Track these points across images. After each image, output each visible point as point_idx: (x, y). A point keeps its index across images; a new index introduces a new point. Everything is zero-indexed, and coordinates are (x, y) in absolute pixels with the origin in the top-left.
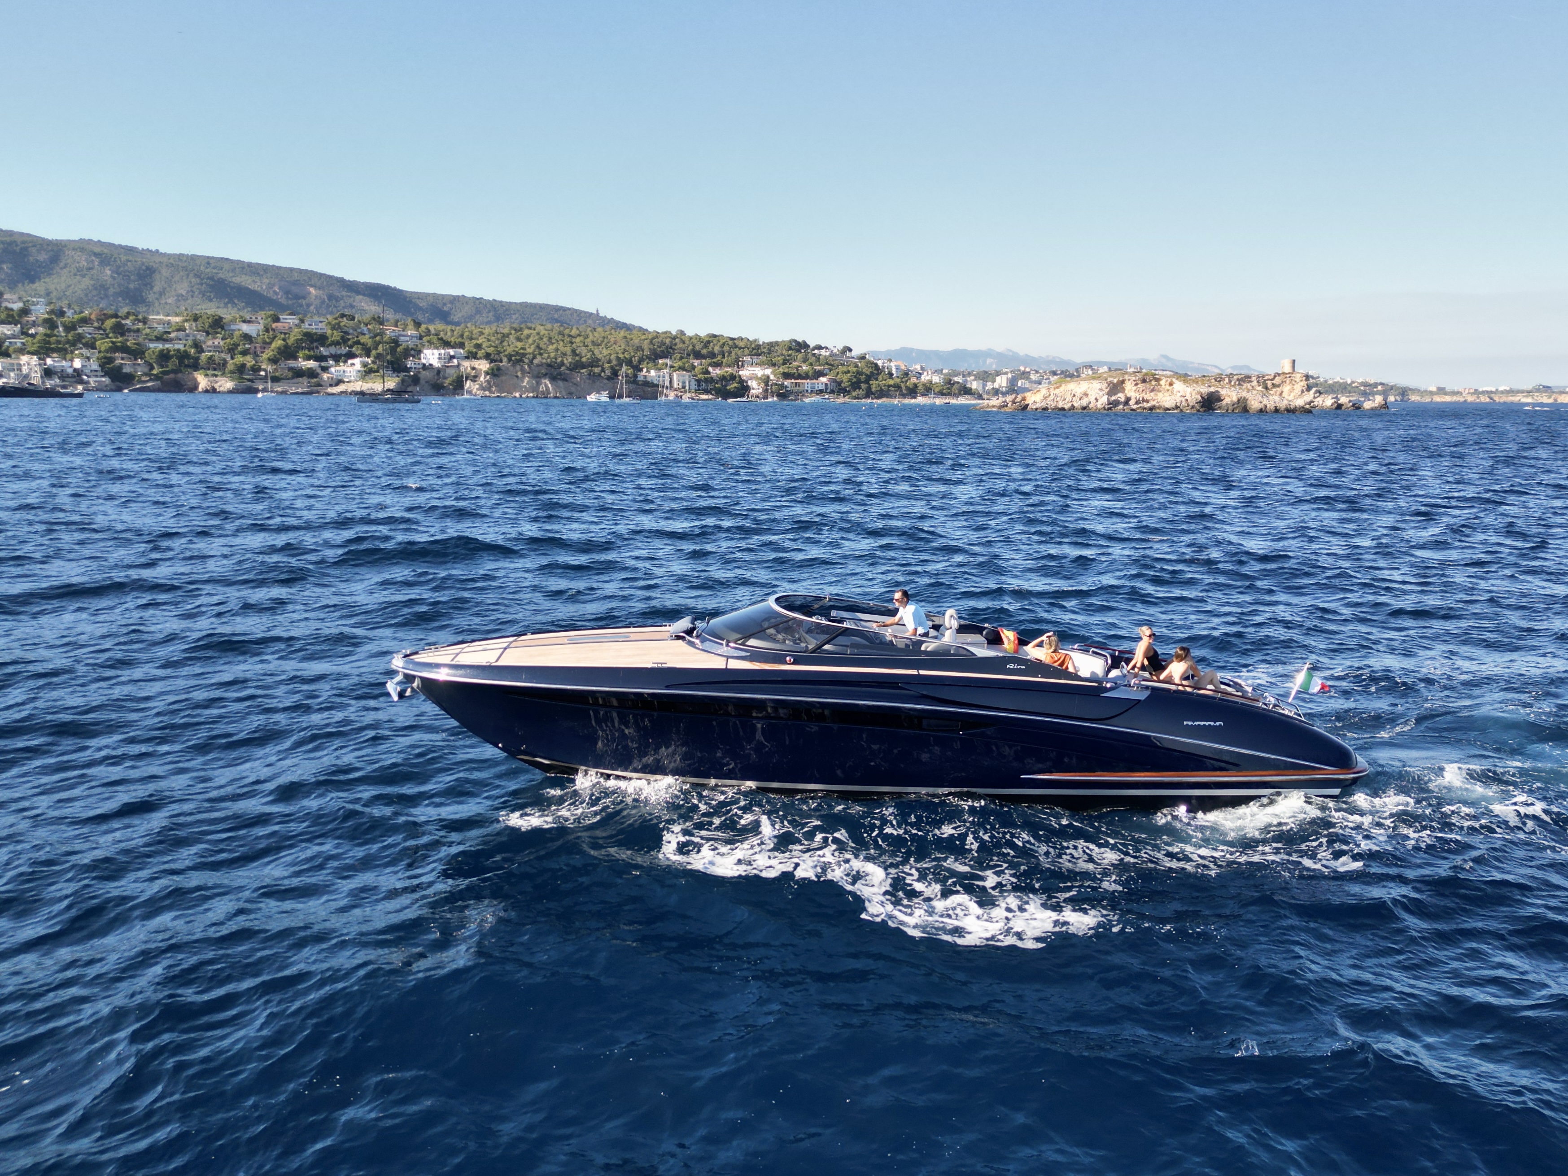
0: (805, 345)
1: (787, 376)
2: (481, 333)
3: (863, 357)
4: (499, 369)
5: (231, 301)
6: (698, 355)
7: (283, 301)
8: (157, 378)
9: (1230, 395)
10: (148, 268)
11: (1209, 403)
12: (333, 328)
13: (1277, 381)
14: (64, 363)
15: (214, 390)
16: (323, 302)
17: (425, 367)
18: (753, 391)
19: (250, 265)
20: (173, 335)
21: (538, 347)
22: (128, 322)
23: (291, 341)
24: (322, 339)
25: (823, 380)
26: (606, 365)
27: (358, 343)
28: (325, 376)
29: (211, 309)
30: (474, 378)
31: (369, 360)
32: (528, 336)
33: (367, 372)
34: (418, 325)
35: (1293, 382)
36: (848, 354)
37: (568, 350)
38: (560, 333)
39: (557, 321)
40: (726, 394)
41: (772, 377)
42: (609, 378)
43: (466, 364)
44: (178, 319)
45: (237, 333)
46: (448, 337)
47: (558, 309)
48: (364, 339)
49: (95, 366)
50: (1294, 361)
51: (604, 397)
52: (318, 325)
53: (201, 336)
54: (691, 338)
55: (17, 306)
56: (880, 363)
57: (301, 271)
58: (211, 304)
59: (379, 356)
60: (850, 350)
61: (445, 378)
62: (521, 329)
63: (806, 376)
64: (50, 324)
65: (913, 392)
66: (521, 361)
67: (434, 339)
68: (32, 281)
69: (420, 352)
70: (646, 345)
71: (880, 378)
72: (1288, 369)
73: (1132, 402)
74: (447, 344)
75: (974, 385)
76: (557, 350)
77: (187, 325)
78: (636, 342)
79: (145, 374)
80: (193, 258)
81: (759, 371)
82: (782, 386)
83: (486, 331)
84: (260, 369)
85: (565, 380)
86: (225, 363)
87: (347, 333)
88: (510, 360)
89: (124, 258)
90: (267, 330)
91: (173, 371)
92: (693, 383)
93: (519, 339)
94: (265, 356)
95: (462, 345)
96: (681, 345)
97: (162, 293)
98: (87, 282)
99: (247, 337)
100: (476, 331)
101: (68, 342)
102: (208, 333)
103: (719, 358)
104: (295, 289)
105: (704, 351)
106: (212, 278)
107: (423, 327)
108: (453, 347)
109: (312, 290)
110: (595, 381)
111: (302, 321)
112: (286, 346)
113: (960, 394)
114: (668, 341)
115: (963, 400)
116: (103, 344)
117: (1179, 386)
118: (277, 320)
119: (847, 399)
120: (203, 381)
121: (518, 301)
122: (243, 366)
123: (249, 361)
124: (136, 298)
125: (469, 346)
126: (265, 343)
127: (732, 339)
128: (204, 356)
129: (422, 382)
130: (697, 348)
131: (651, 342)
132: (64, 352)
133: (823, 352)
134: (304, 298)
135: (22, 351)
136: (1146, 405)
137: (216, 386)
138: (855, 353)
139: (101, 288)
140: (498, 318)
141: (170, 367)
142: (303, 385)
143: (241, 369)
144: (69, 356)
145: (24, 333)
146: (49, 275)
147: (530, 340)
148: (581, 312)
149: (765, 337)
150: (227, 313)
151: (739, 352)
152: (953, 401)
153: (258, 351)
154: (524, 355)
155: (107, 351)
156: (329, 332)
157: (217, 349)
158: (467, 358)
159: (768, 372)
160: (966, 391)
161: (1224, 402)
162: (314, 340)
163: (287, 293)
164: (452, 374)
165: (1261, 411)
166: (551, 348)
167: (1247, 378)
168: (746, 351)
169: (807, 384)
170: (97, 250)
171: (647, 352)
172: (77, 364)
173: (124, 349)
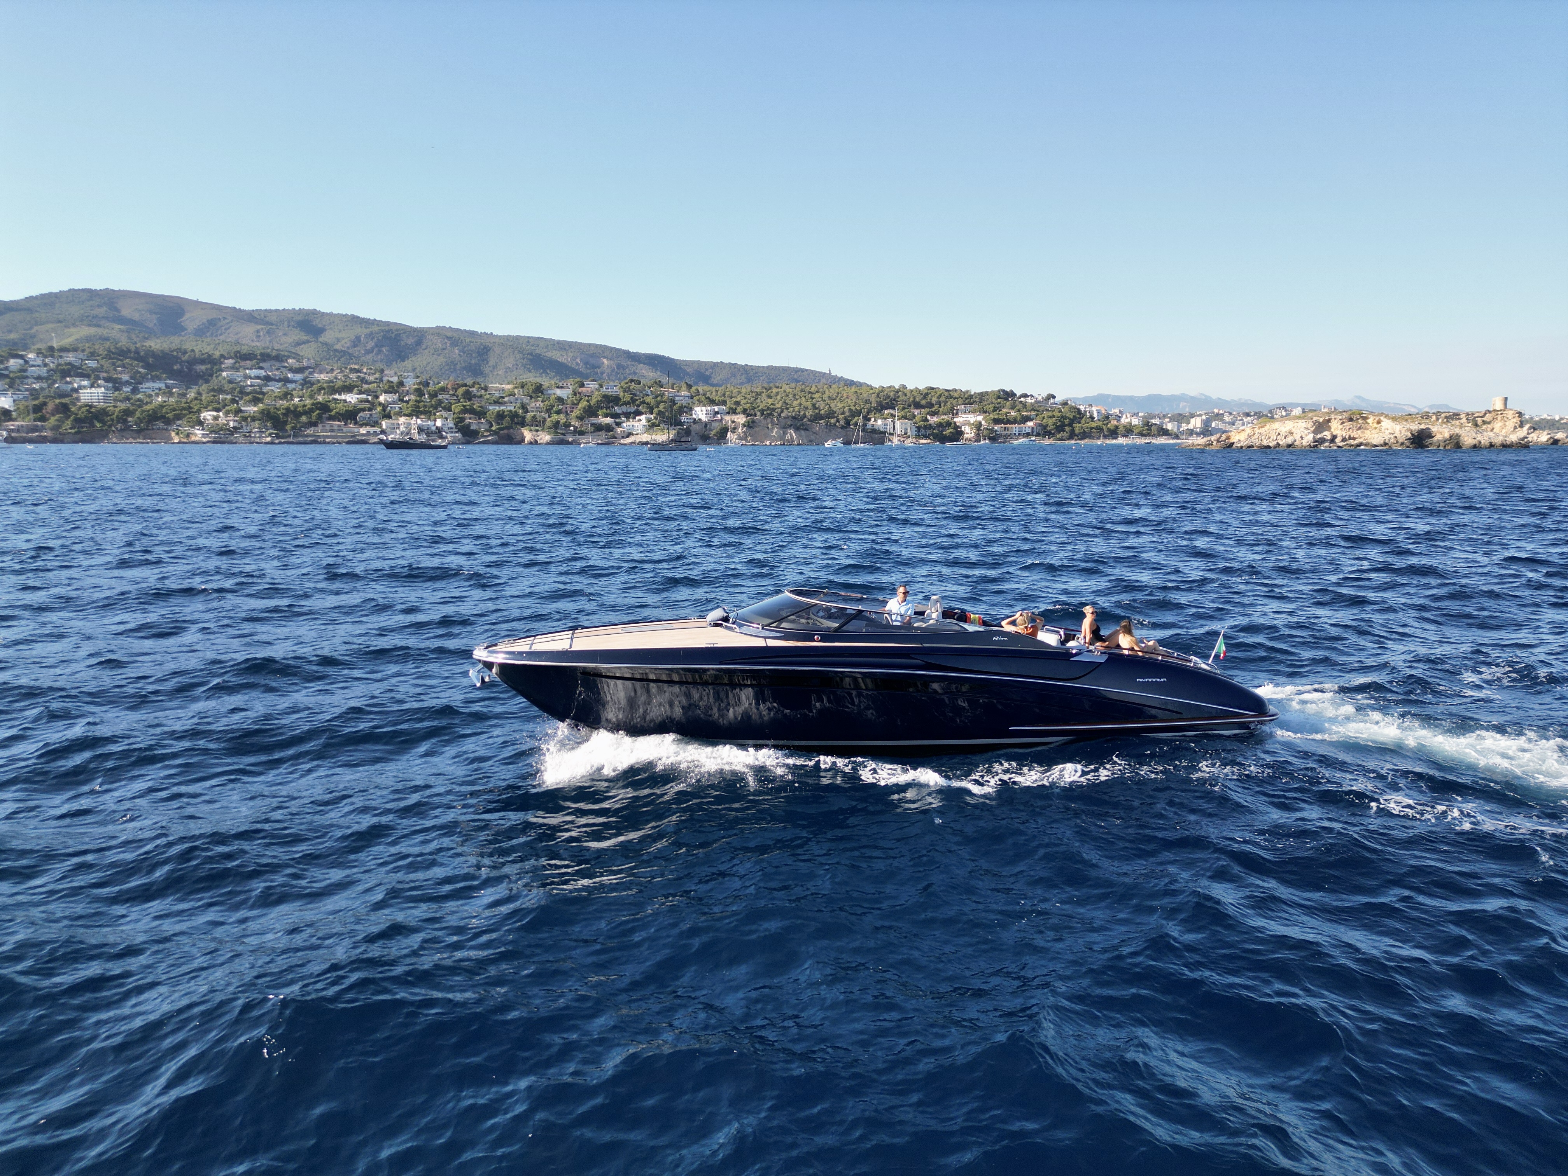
0: (1012, 394)
1: (996, 421)
2: (739, 393)
3: (1065, 404)
4: (753, 422)
5: (545, 372)
6: (918, 406)
7: (583, 370)
8: (495, 433)
9: (1441, 432)
10: (485, 348)
11: (1420, 440)
12: (625, 391)
13: (1488, 418)
14: (429, 423)
15: (536, 442)
16: (613, 370)
17: (695, 421)
18: (966, 436)
19: (559, 342)
20: (506, 399)
21: (785, 402)
22: (474, 389)
23: (592, 403)
24: (616, 400)
25: (1030, 424)
26: (841, 416)
27: (644, 402)
28: (619, 430)
29: (532, 378)
30: (734, 430)
31: (652, 417)
32: (777, 393)
33: (651, 426)
34: (689, 387)
35: (1505, 419)
36: (1052, 401)
37: (809, 404)
38: (802, 391)
39: (797, 381)
40: (943, 439)
41: (983, 423)
42: (842, 427)
43: (728, 418)
44: (509, 387)
45: (553, 397)
46: (713, 397)
47: (797, 370)
48: (648, 399)
49: (451, 425)
50: (1506, 399)
51: (839, 443)
52: (614, 389)
53: (526, 400)
54: (912, 391)
55: (395, 379)
56: (1082, 408)
57: (596, 346)
58: (531, 375)
59: (660, 413)
60: (1054, 397)
61: (711, 430)
62: (770, 388)
63: (1014, 421)
64: (419, 392)
65: (1114, 433)
66: (771, 414)
67: (703, 398)
68: (403, 361)
69: (691, 409)
70: (873, 399)
71: (1083, 421)
72: (1499, 406)
73: (1338, 440)
74: (712, 402)
75: (1170, 427)
76: (800, 405)
77: (516, 391)
78: (865, 396)
79: (487, 430)
80: (518, 338)
81: (972, 418)
82: (992, 430)
83: (743, 391)
84: (570, 425)
85: (806, 430)
86: (545, 420)
87: (635, 395)
88: (762, 414)
89: (468, 340)
90: (575, 394)
91: (508, 428)
92: (914, 429)
93: (770, 397)
94: (573, 414)
95: (724, 403)
96: (902, 398)
97: (494, 367)
98: (441, 360)
99: (560, 400)
100: (735, 391)
101: (432, 406)
102: (531, 397)
103: (936, 407)
104: (592, 361)
105: (923, 402)
106: (531, 354)
107: (694, 388)
108: (717, 405)
109: (605, 361)
110: (831, 430)
111: (601, 386)
112: (590, 406)
113: (1159, 435)
114: (892, 394)
115: (1162, 440)
116: (457, 408)
117: (1386, 423)
118: (582, 385)
119: (1051, 441)
120: (528, 435)
121: (765, 365)
122: (558, 422)
123: (562, 418)
124: (476, 371)
125: (730, 403)
126: (574, 404)
127: (948, 391)
128: (529, 416)
129: (693, 433)
130: (917, 399)
131: (878, 396)
132: (429, 414)
133: (1029, 400)
134: (599, 367)
135: (400, 414)
136: (1352, 442)
137: (538, 439)
138: (1059, 399)
139: (451, 365)
140: (749, 380)
141: (505, 424)
142: (602, 437)
143: (556, 425)
144: (432, 417)
145: (401, 400)
146: (415, 355)
147: (779, 397)
148: (817, 372)
149: (976, 388)
150: (545, 382)
151: (954, 402)
152: (1154, 441)
153: (569, 410)
154: (774, 410)
155: (459, 413)
156: (621, 394)
157: (538, 409)
158: (728, 413)
159: (980, 418)
160: (1165, 433)
161: (1435, 439)
162: (610, 401)
163: (586, 363)
164: (716, 427)
165: (1475, 446)
166: (796, 403)
167: (1456, 416)
168: (960, 401)
169: (1015, 428)
170: (449, 334)
171: (874, 405)
172: (439, 423)
173: (472, 411)
